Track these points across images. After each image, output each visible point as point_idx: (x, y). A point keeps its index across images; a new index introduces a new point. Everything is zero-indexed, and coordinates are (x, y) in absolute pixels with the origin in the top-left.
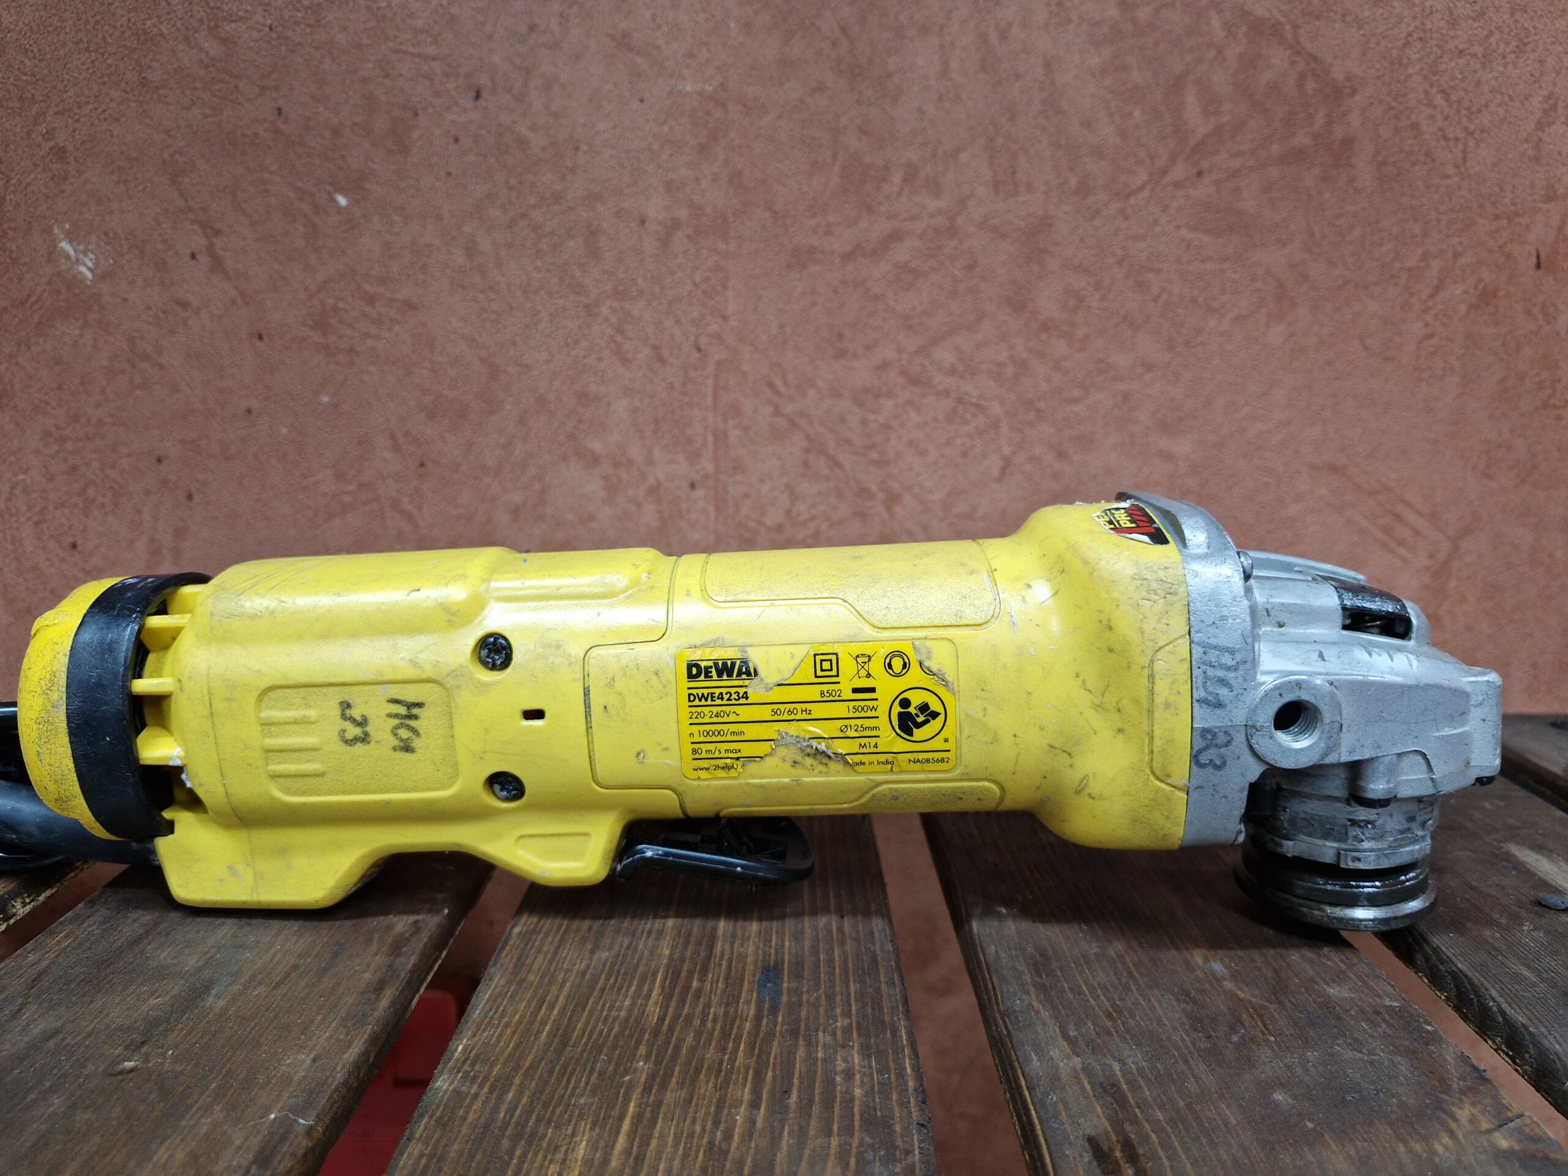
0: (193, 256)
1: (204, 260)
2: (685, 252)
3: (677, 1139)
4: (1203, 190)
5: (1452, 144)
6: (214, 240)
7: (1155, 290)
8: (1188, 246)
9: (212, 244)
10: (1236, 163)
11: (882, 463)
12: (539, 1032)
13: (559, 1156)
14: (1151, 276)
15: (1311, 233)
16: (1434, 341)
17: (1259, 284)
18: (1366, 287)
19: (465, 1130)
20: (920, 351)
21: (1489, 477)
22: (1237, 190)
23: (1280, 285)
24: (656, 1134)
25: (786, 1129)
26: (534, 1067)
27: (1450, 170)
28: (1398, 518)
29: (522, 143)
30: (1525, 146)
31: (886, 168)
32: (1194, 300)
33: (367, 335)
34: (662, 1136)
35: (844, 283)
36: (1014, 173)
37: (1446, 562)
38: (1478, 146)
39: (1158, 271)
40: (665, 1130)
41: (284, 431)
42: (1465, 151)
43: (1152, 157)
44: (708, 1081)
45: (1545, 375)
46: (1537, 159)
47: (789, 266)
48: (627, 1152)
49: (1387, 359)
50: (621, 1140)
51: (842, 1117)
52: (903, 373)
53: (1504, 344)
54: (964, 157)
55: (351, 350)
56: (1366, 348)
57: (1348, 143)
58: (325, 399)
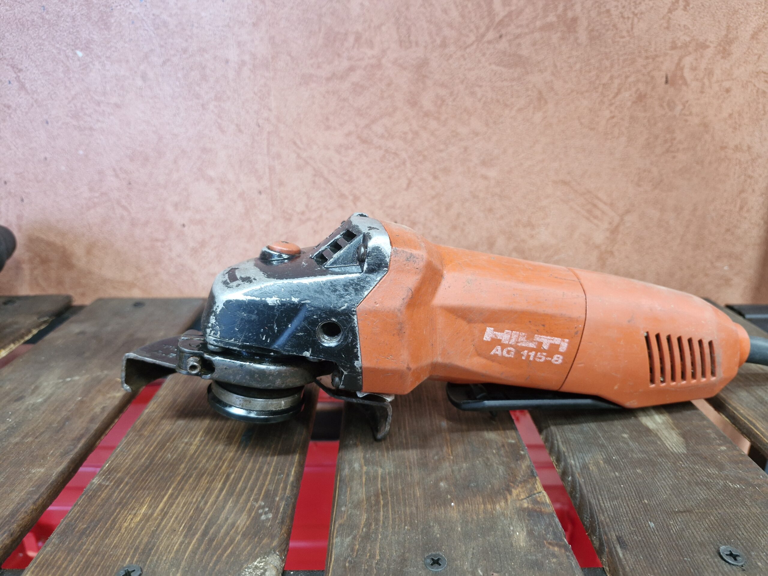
0: (10, 82)
1: (15, 84)
2: (249, 78)
3: (185, 504)
4: (503, 45)
5: (626, 20)
6: (19, 74)
7: (479, 96)
8: (495, 74)
9: (19, 77)
10: (519, 31)
11: (350, 181)
12: (142, 457)
13: (134, 512)
14: (477, 89)
15: (555, 66)
16: (615, 120)
17: (530, 93)
18: (582, 93)
19: (99, 500)
20: (367, 126)
21: (639, 186)
22: (519, 45)
23: (540, 93)
25: (231, 500)
26: (135, 474)
27: (625, 33)
28: (595, 206)
29: (165, 24)
30: (662, 21)
31: (346, 34)
32: (498, 101)
33: (98, 121)
34: (178, 504)
35: (328, 92)
36: (409, 36)
37: (617, 226)
38: (639, 21)
39: (481, 86)
40: (181, 500)
41: (63, 168)
42: (632, 24)
43: (477, 28)
45: (668, 136)
46: (668, 28)
47: (300, 84)
48: (162, 510)
49: (592, 129)
50: (161, 505)
51: (256, 495)
52: (359, 137)
53: (649, 121)
54: (384, 28)
55: (91, 129)
56: (581, 124)
57: (575, 20)
58: (81, 152)
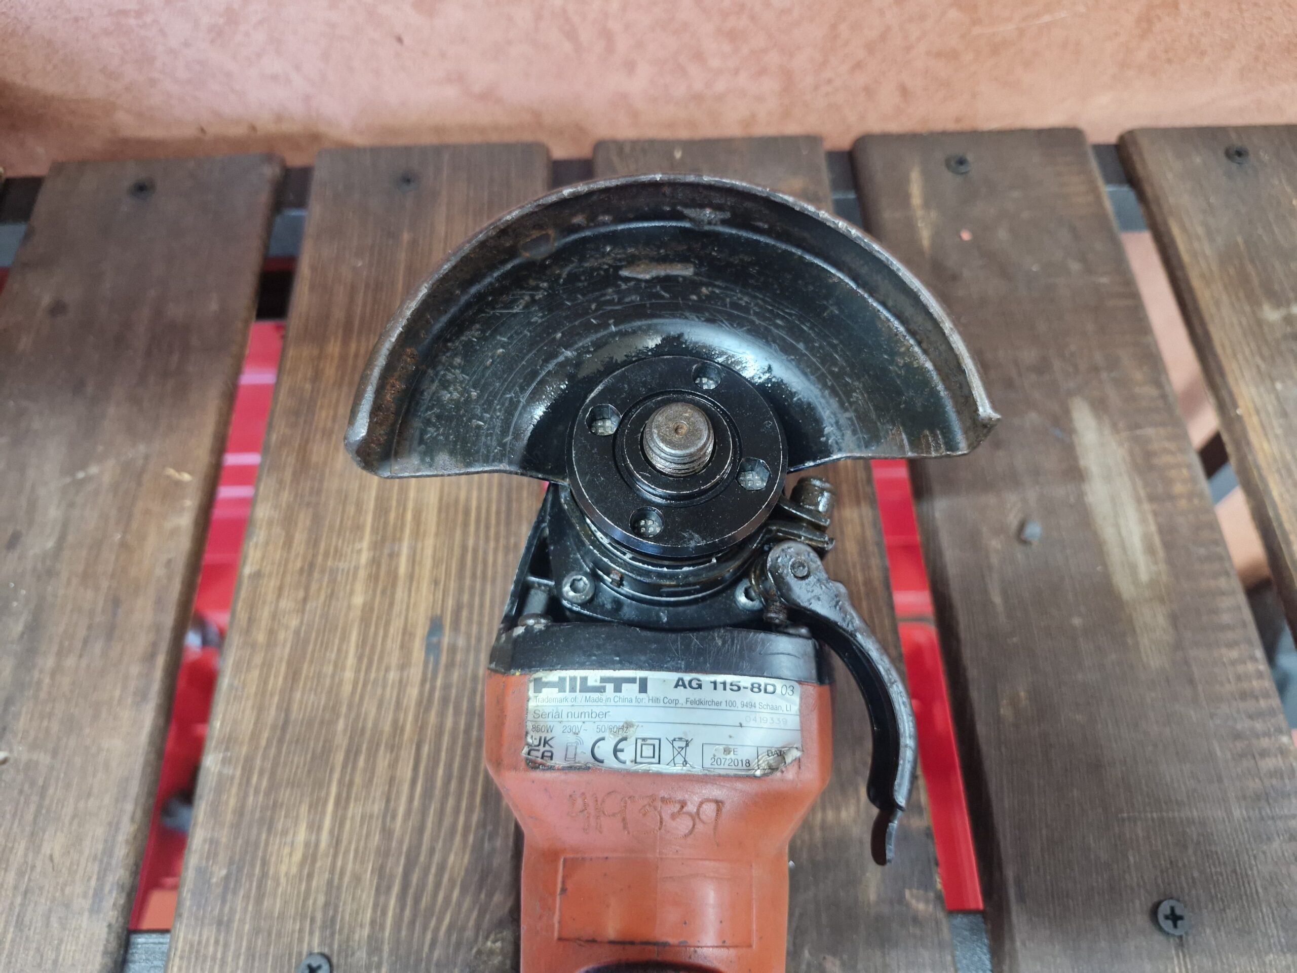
3: (363, 821)
12: (270, 704)
19: (229, 816)
24: (350, 814)
25: (432, 807)
26: (268, 746)
34: (353, 818)
40: (355, 810)
44: (385, 757)
48: (331, 832)
50: (327, 822)
51: (469, 794)
